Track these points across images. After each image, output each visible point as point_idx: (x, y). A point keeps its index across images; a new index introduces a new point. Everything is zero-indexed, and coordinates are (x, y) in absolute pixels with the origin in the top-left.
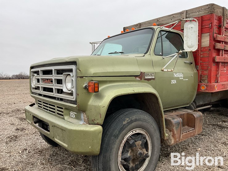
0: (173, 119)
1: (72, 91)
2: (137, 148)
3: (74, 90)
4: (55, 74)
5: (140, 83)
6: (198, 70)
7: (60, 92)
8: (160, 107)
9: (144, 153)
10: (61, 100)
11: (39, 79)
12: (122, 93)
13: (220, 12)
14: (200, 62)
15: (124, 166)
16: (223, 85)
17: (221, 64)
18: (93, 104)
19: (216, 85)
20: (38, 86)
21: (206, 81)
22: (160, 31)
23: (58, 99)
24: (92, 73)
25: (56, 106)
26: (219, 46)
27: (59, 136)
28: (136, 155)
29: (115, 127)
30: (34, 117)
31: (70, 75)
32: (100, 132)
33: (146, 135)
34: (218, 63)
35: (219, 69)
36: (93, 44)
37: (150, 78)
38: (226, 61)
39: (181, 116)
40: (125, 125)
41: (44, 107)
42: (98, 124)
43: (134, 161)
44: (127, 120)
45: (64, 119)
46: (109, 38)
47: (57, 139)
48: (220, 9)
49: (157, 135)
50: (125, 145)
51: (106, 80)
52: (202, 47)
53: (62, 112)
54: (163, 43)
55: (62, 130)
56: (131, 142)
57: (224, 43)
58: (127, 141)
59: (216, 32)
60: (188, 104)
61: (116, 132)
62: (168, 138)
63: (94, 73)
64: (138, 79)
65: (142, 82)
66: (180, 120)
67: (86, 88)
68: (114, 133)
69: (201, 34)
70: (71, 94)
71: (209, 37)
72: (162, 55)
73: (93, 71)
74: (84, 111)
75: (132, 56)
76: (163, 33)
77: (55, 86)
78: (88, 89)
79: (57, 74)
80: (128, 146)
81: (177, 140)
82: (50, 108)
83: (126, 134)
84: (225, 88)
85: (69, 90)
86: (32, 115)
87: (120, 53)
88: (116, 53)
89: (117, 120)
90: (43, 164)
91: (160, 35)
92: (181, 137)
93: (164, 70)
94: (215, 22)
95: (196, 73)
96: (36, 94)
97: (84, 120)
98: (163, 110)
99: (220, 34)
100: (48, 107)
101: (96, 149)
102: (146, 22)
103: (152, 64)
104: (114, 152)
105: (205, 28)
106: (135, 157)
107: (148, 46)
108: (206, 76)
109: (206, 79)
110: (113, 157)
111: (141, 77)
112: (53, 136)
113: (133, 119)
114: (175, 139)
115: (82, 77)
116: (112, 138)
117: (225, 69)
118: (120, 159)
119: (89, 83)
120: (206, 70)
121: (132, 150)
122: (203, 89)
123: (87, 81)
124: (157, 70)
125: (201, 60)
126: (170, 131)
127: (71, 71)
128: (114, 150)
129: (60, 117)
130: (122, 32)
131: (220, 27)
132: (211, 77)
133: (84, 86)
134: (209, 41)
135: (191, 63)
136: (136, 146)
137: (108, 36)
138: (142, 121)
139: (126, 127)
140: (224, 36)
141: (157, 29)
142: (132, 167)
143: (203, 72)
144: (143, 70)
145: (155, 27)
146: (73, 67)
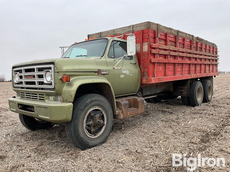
0: (122, 101)
1: (52, 82)
2: (96, 119)
3: (53, 81)
4: (37, 71)
5: (98, 77)
6: (141, 69)
7: (41, 84)
8: (112, 93)
9: (101, 122)
10: (42, 89)
11: (22, 76)
12: (85, 82)
13: (155, 27)
14: (142, 62)
15: (88, 130)
16: (158, 79)
17: (156, 64)
18: (66, 90)
19: (153, 78)
20: (21, 81)
21: (146, 76)
22: (112, 41)
23: (39, 89)
24: (65, 70)
25: (38, 94)
26: (154, 51)
27: (42, 113)
28: (96, 123)
29: (81, 104)
30: (19, 104)
31: (49, 71)
32: (71, 107)
33: (103, 111)
34: (154, 63)
35: (155, 67)
36: (62, 48)
37: (105, 73)
38: (160, 62)
39: (129, 100)
40: (87, 103)
41: (27, 97)
42: (70, 102)
43: (94, 127)
44: (89, 100)
45: (45, 102)
46: (76, 44)
47: (41, 115)
48: (155, 25)
49: (110, 111)
50: (88, 116)
51: (74, 74)
52: (143, 52)
53: (44, 97)
54: (115, 49)
55: (45, 108)
56: (92, 115)
57: (158, 49)
58: (89, 114)
59: (152, 42)
60: (134, 92)
61: (82, 107)
62: (118, 114)
63: (66, 70)
64: (96, 74)
65: (100, 76)
66: (127, 102)
67: (61, 79)
68: (81, 108)
69: (143, 43)
70: (51, 84)
71: (147, 45)
72: (114, 58)
73: (65, 68)
74: (60, 95)
75: (92, 58)
76: (115, 42)
77: (37, 80)
78: (62, 80)
79: (38, 71)
80: (90, 117)
81: (125, 115)
82: (32, 96)
83: (89, 109)
84: (160, 81)
85: (49, 81)
86: (17, 103)
87: (85, 56)
88: (81, 56)
89: (83, 100)
90: (27, 140)
91: (112, 44)
92: (128, 114)
93: (115, 68)
94: (151, 35)
95: (139, 70)
96: (18, 88)
97: (60, 100)
98: (114, 97)
99: (155, 43)
100: (30, 96)
101: (69, 117)
102: (105, 31)
103: (107, 64)
104: (81, 120)
105: (145, 38)
106: (95, 124)
107: (104, 51)
108: (146, 73)
109: (146, 75)
110: (80, 123)
111: (98, 72)
112: (37, 114)
113: (93, 100)
114: (124, 115)
115: (58, 72)
116: (79, 111)
117: (160, 67)
118: (85, 125)
119: (63, 76)
120: (146, 68)
121: (93, 120)
122: (144, 81)
123: (62, 75)
124: (110, 68)
125: (143, 61)
126: (120, 109)
127: (50, 68)
128: (81, 119)
129: (41, 101)
130: (86, 40)
131: (155, 38)
132: (149, 73)
133: (60, 78)
134: (147, 48)
135: (135, 64)
136: (95, 117)
137: (75, 43)
138: (99, 101)
139: (88, 105)
140: (158, 44)
141: (110, 39)
142: (94, 131)
143: (144, 69)
144: (100, 68)
145: (109, 38)
146: (52, 66)
